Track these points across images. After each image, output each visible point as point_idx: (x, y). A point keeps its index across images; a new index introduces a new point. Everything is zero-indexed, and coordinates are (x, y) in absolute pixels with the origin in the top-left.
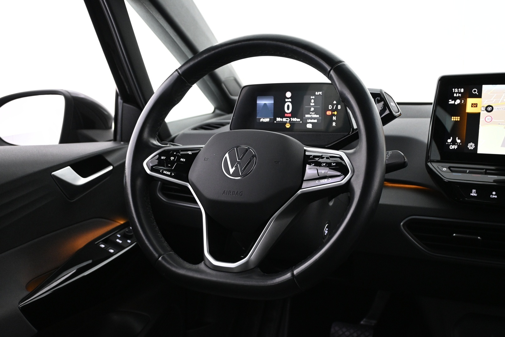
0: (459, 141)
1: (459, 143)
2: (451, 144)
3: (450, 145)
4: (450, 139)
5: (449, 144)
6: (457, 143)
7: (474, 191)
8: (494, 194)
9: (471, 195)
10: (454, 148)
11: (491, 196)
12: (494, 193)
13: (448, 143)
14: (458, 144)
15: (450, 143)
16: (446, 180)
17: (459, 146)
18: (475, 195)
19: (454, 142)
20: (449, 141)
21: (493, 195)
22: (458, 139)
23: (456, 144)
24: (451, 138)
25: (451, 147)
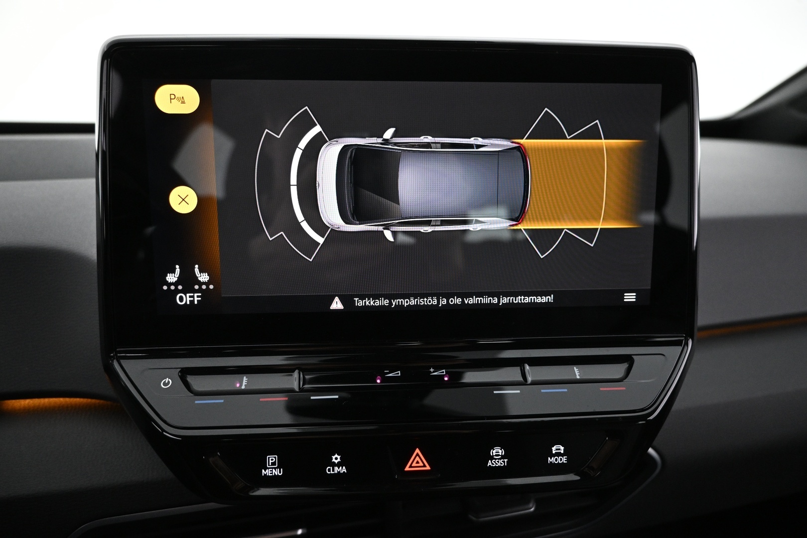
0: (204, 278)
1: (207, 284)
2: (180, 287)
3: (177, 291)
4: (173, 272)
5: (173, 288)
6: (200, 284)
7: (272, 459)
8: (336, 461)
9: (265, 475)
10: (192, 302)
11: (329, 470)
12: (336, 458)
13: (169, 284)
14: (204, 287)
15: (176, 284)
16: (170, 433)
17: (205, 294)
18: (276, 472)
19: (188, 282)
20: (171, 278)
21: (334, 465)
22: (201, 271)
23: (197, 287)
24: (177, 266)
25: (181, 299)
